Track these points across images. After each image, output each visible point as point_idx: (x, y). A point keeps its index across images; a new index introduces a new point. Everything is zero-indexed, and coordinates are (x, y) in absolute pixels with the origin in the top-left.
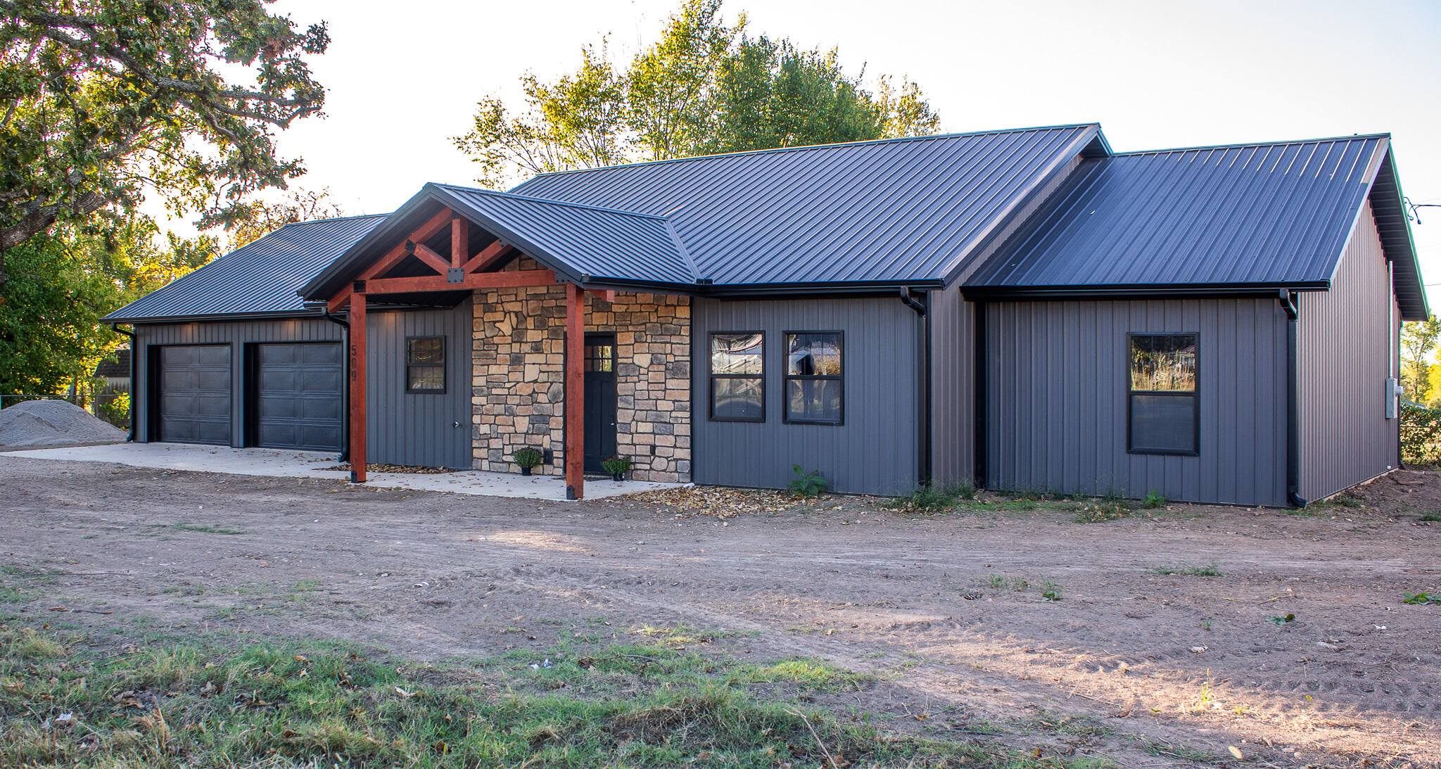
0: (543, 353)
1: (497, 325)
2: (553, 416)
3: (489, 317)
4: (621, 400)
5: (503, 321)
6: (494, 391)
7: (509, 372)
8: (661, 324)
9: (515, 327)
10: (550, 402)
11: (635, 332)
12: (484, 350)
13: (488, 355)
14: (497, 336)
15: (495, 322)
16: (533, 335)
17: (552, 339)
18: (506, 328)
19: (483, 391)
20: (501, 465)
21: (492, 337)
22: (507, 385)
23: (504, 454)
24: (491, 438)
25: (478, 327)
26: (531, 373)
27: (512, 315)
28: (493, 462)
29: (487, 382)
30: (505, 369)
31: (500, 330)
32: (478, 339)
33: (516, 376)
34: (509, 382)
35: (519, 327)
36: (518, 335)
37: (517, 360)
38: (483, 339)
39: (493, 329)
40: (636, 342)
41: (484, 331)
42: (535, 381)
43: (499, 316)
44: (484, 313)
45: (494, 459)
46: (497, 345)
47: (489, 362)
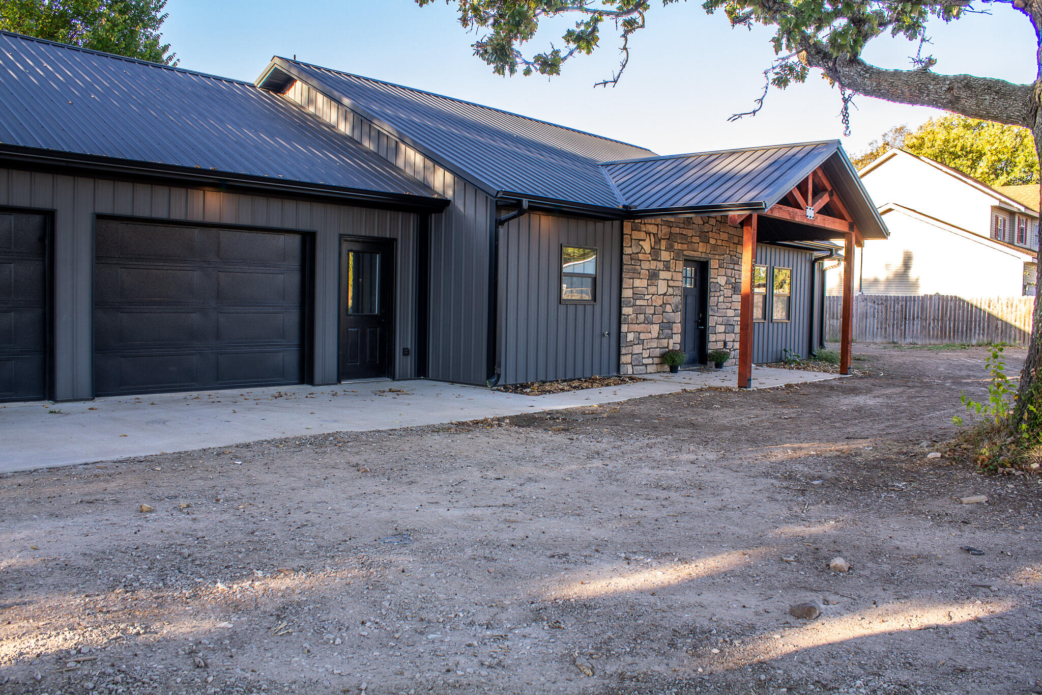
0: (670, 271)
1: (641, 243)
2: (675, 323)
3: (636, 235)
4: (712, 310)
5: (645, 240)
6: (638, 302)
7: (648, 285)
8: (731, 256)
9: (653, 246)
10: (673, 311)
11: (719, 260)
12: (632, 264)
13: (635, 269)
14: (640, 253)
15: (640, 240)
16: (665, 255)
17: (676, 260)
18: (647, 246)
19: (630, 302)
20: (641, 367)
21: (637, 253)
22: (647, 297)
23: (643, 358)
24: (634, 344)
25: (628, 243)
26: (662, 287)
27: (652, 235)
28: (635, 365)
29: (633, 294)
30: (644, 283)
31: (642, 248)
32: (627, 254)
33: (652, 289)
34: (648, 294)
35: (656, 247)
36: (655, 254)
37: (653, 276)
38: (630, 255)
39: (637, 246)
40: (719, 267)
41: (631, 247)
42: (665, 294)
43: (642, 235)
44: (632, 230)
45: (636, 363)
46: (641, 261)
47: (636, 275)
